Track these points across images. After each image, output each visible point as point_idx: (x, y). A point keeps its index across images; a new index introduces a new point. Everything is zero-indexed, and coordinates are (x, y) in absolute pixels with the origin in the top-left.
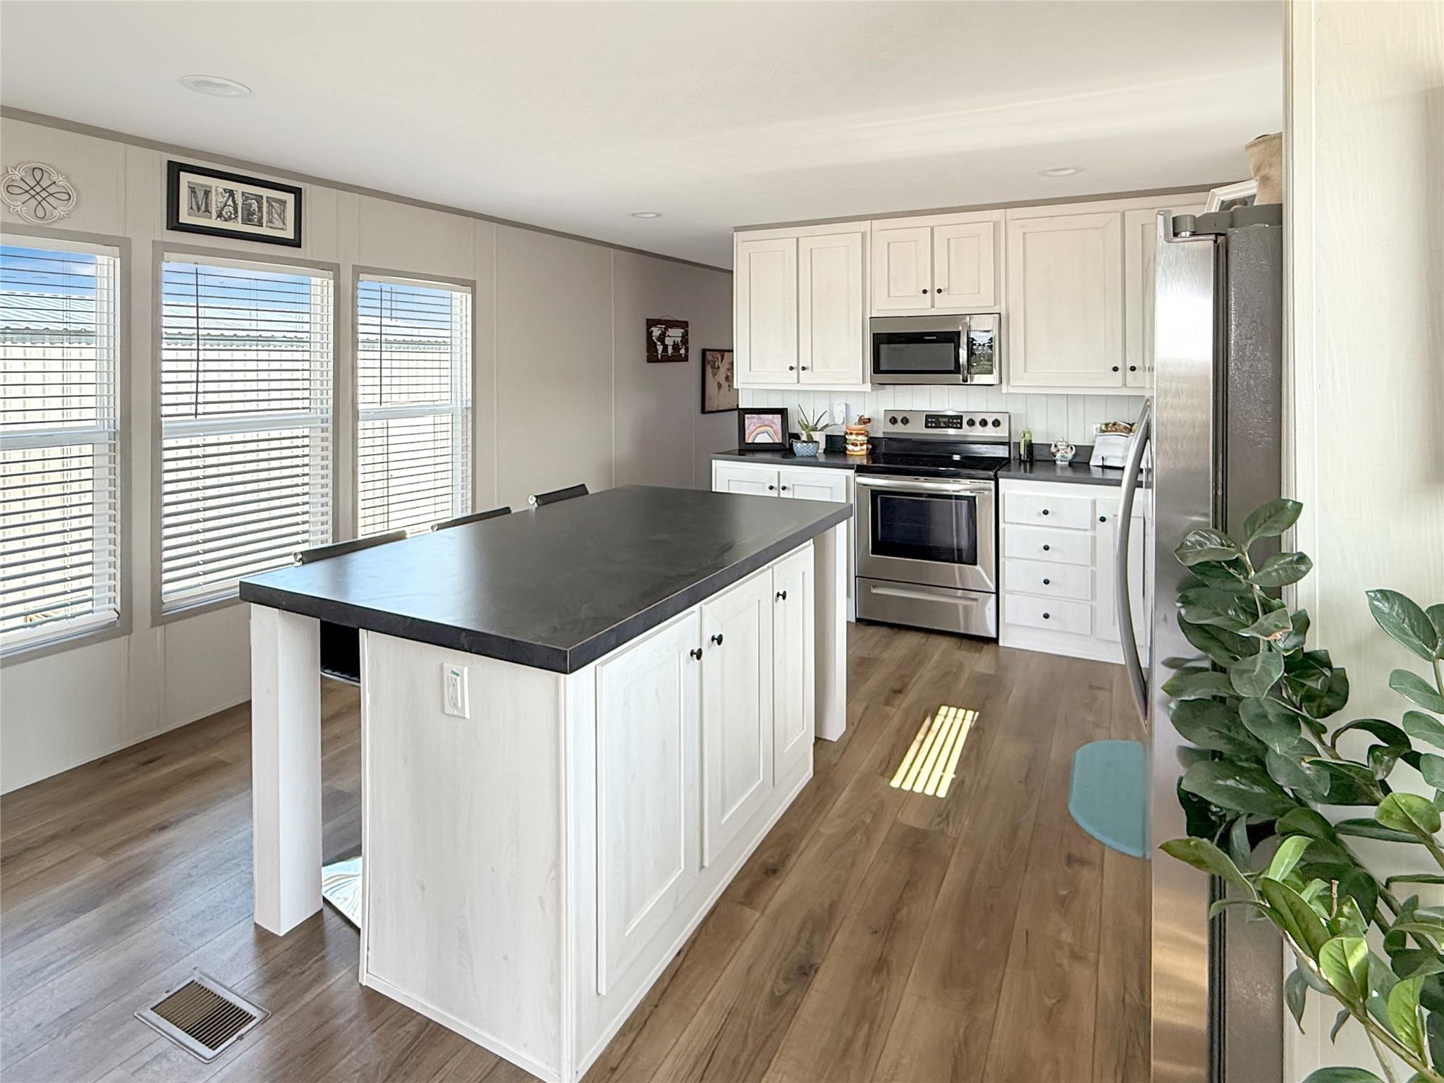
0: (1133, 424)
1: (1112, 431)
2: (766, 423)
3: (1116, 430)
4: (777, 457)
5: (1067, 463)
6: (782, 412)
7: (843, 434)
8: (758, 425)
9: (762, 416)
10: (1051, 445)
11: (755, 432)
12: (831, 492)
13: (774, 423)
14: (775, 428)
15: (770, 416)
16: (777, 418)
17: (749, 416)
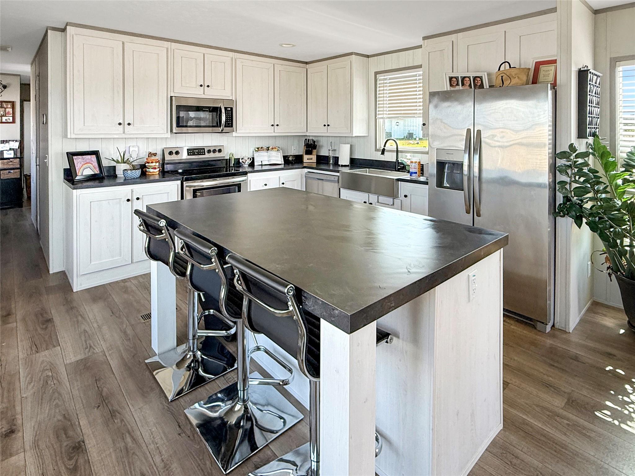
0: (269, 147)
1: (261, 150)
2: (88, 161)
3: (263, 150)
4: (96, 183)
5: (248, 165)
6: (96, 153)
7: (144, 164)
8: (83, 163)
9: (84, 157)
10: (240, 159)
11: (82, 168)
12: (168, 195)
13: (92, 161)
14: (94, 164)
15: (89, 157)
16: (94, 157)
17: (75, 157)
